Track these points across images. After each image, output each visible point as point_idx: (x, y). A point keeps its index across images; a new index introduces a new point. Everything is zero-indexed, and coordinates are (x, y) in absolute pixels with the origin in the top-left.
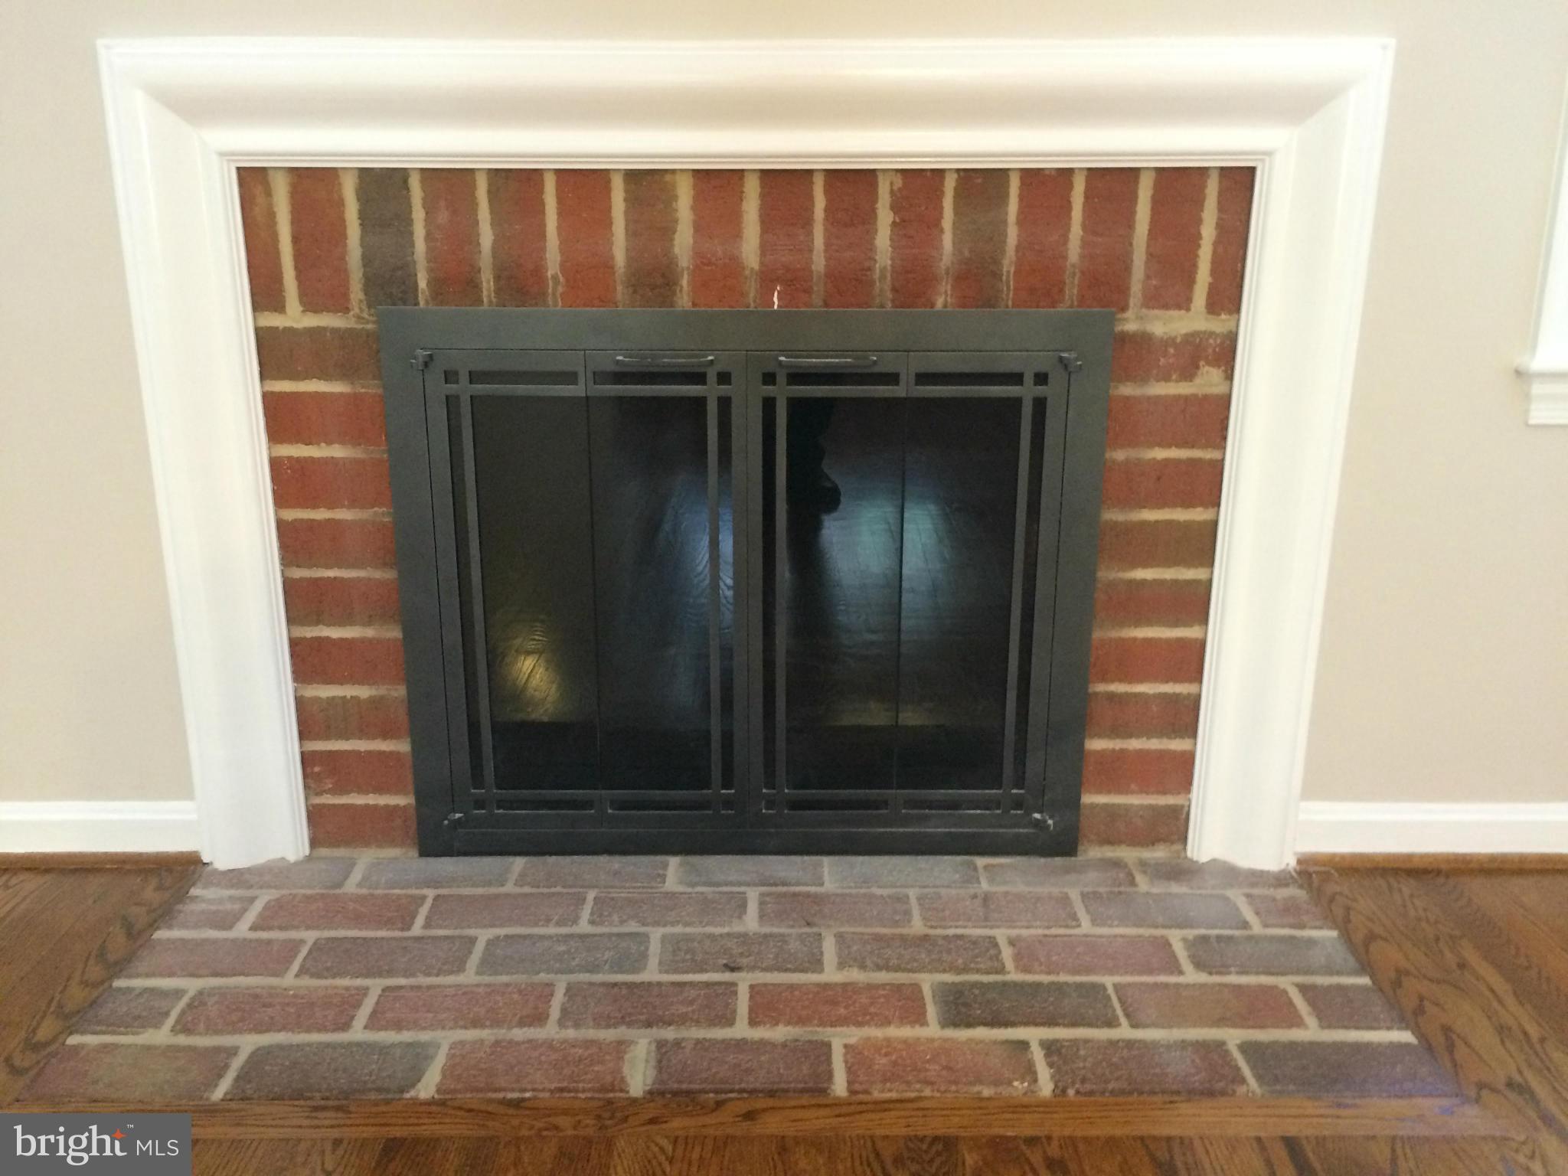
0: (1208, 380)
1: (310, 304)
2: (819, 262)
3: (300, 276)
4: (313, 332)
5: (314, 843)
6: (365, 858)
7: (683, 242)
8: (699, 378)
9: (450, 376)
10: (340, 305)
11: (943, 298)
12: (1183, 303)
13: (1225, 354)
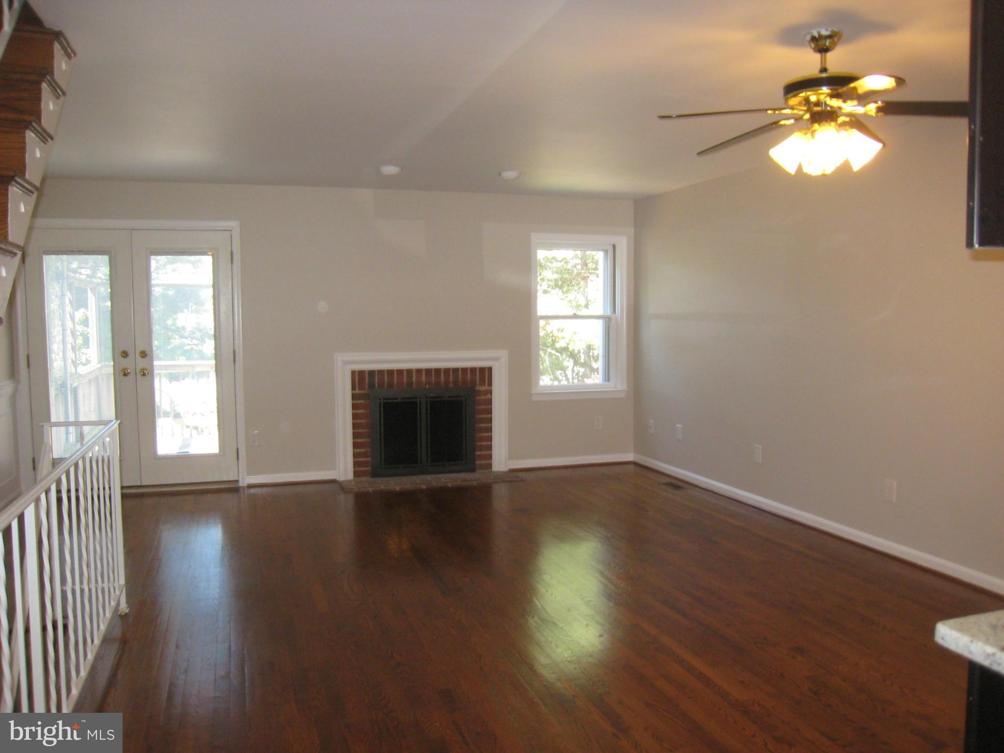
0: (489, 396)
1: (359, 389)
2: (433, 381)
3: (359, 385)
4: (360, 394)
5: (354, 477)
6: (363, 479)
7: (414, 379)
8: (416, 398)
9: (380, 399)
10: (364, 389)
11: (451, 385)
12: (484, 385)
13: (491, 392)
